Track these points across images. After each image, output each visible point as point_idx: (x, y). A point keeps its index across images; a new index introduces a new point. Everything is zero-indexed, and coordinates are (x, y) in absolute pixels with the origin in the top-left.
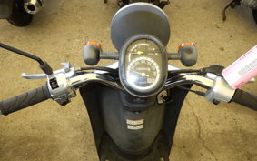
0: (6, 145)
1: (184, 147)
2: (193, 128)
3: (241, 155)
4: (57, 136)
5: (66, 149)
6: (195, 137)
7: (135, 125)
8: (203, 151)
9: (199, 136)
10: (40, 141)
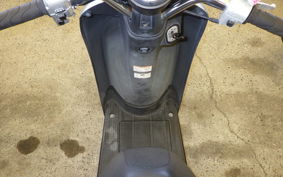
0: (3, 103)
1: (195, 108)
2: (206, 89)
3: (254, 116)
4: (58, 95)
5: (69, 108)
6: (207, 98)
7: (142, 72)
8: (215, 112)
9: (211, 97)
10: (40, 100)
